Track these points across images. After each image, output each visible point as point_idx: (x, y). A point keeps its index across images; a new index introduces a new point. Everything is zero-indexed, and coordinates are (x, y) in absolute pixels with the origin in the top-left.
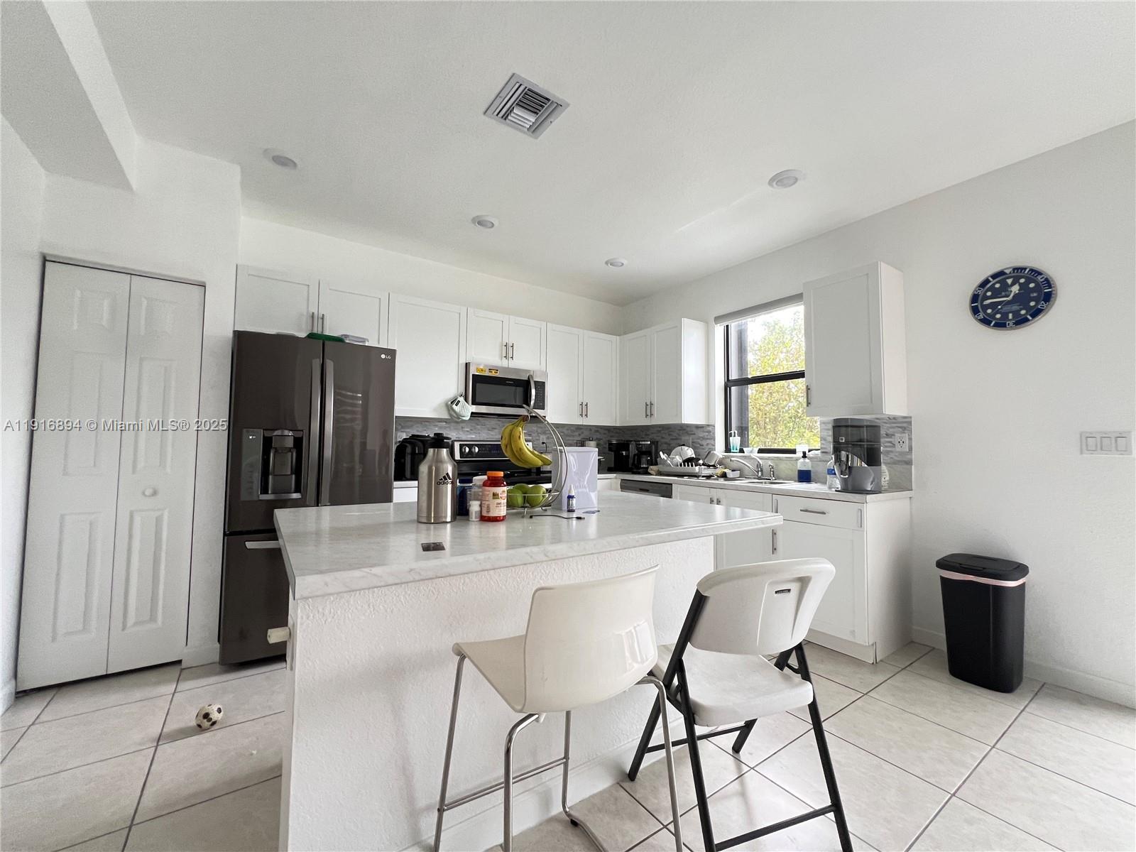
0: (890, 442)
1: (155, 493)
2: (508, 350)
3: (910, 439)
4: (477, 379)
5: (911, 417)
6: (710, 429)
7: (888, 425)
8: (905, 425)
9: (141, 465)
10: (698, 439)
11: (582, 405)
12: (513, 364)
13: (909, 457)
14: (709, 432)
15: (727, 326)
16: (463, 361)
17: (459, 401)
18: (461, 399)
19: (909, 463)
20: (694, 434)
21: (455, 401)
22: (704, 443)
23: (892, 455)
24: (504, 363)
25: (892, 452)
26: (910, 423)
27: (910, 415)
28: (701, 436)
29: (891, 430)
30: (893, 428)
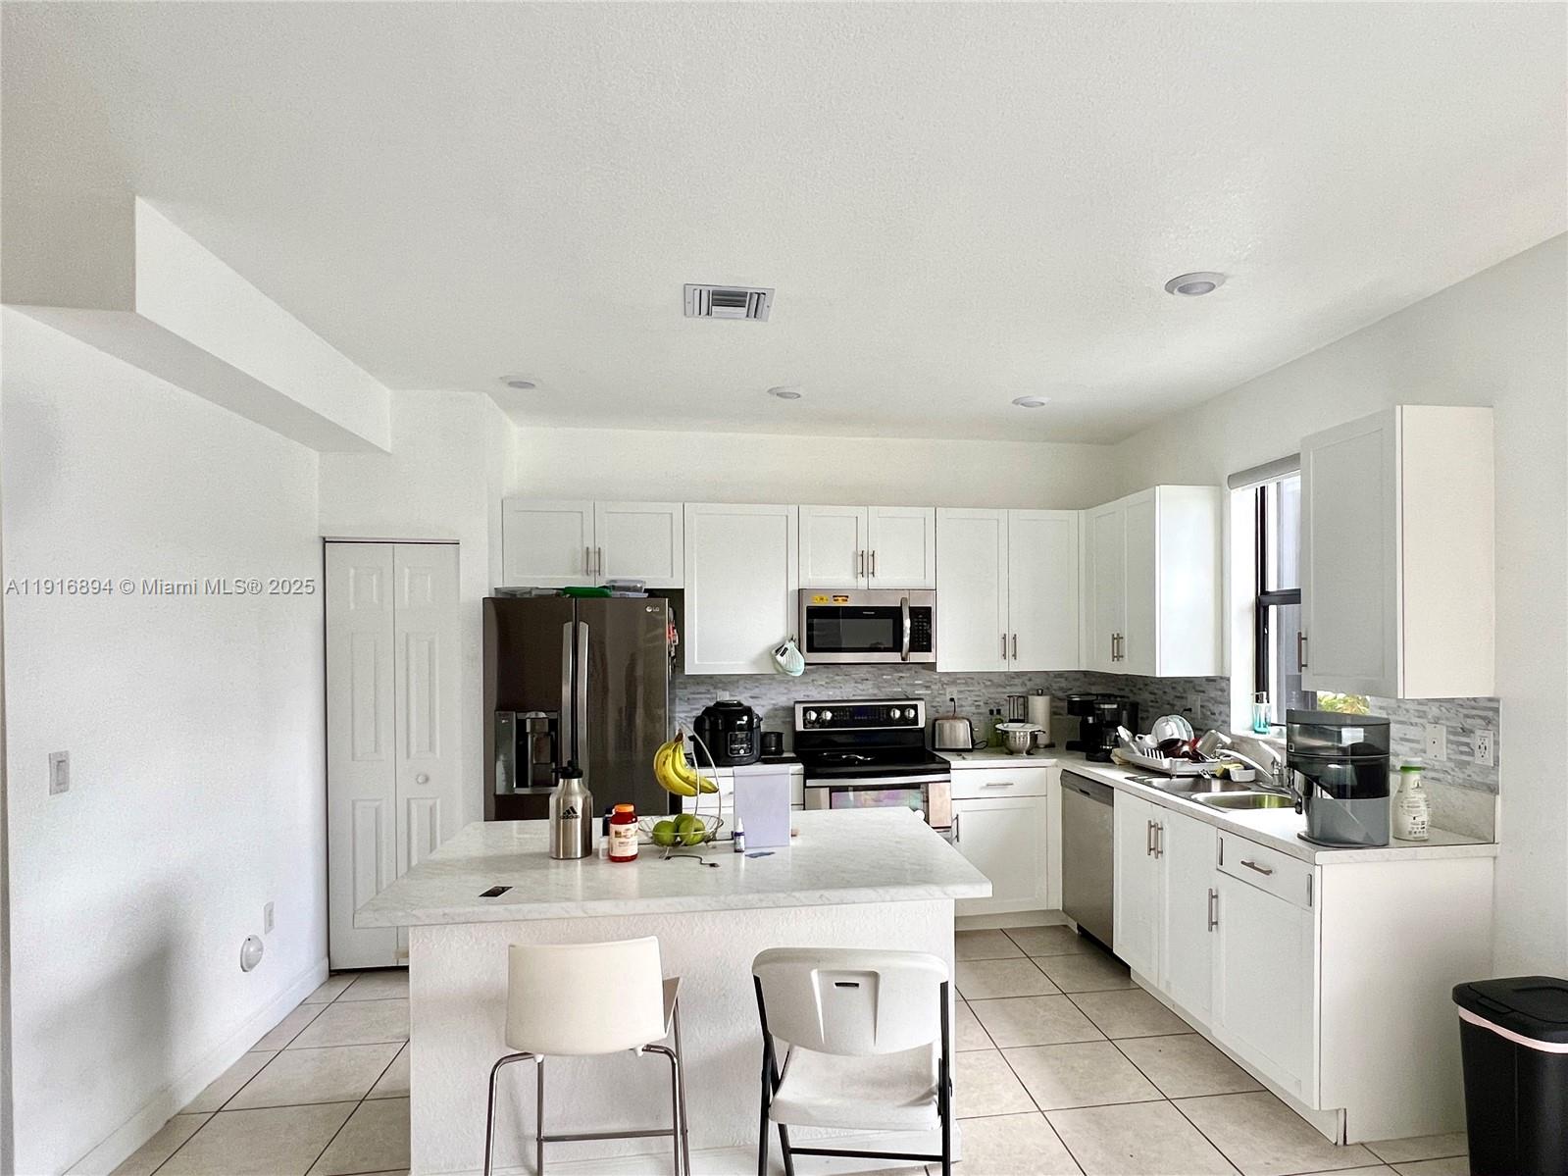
0: (1467, 745)
1: (427, 779)
2: (865, 562)
3: (1497, 743)
4: (814, 613)
5: (1498, 701)
6: (1224, 685)
7: (1465, 712)
8: (1490, 714)
9: (413, 750)
10: (1208, 701)
11: (1004, 638)
12: (874, 583)
13: (1492, 777)
14: (1222, 690)
15: (1263, 489)
16: (794, 587)
17: (786, 649)
18: (791, 646)
19: (1493, 790)
20: (1204, 692)
21: (781, 650)
22: (1216, 709)
23: (1468, 772)
24: (862, 583)
25: (1468, 763)
26: (1496, 710)
27: (1496, 696)
28: (1212, 695)
29: (1469, 721)
30: (1473, 717)
